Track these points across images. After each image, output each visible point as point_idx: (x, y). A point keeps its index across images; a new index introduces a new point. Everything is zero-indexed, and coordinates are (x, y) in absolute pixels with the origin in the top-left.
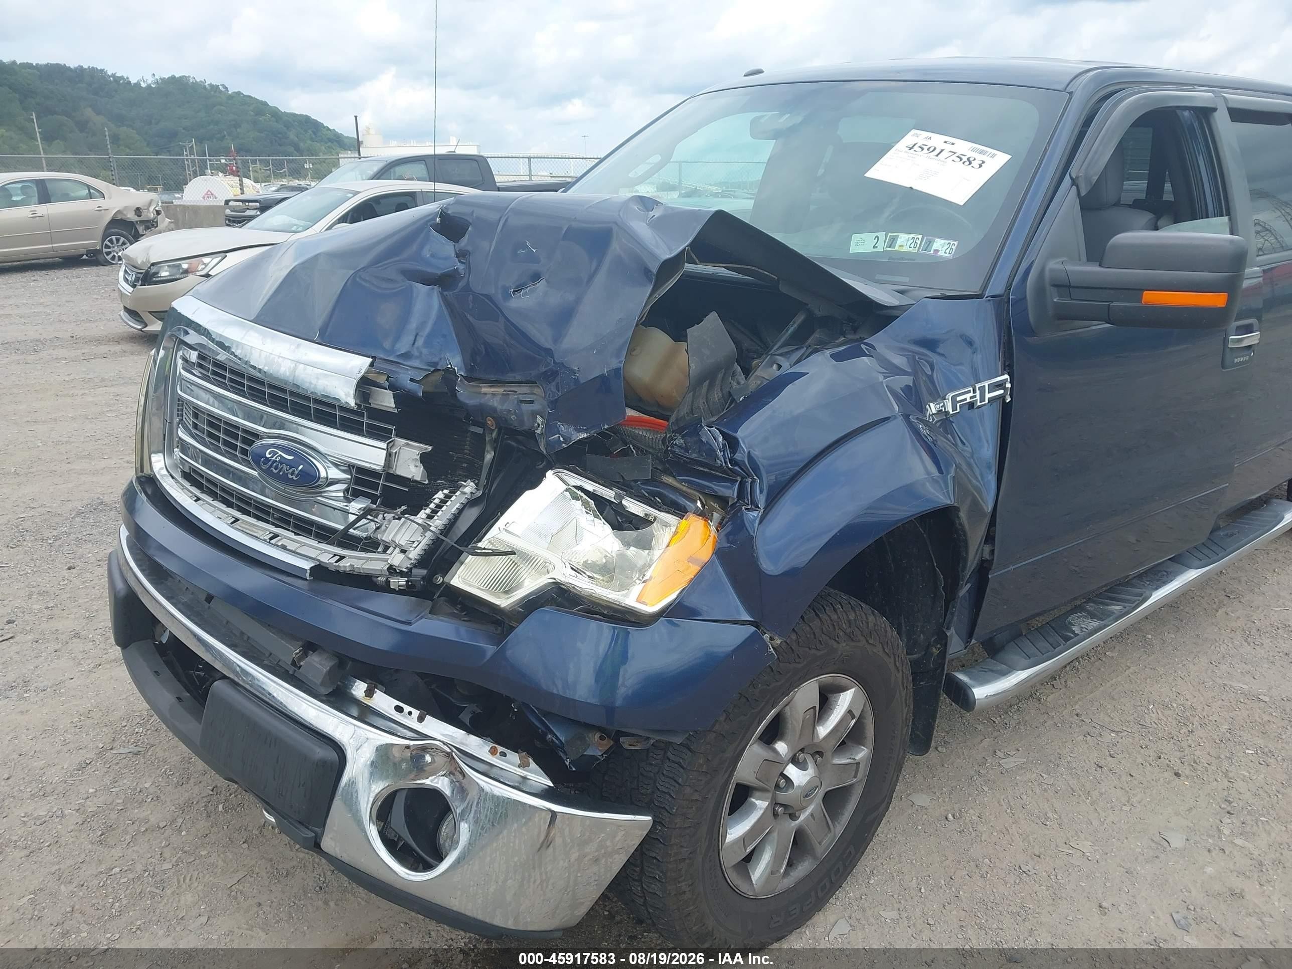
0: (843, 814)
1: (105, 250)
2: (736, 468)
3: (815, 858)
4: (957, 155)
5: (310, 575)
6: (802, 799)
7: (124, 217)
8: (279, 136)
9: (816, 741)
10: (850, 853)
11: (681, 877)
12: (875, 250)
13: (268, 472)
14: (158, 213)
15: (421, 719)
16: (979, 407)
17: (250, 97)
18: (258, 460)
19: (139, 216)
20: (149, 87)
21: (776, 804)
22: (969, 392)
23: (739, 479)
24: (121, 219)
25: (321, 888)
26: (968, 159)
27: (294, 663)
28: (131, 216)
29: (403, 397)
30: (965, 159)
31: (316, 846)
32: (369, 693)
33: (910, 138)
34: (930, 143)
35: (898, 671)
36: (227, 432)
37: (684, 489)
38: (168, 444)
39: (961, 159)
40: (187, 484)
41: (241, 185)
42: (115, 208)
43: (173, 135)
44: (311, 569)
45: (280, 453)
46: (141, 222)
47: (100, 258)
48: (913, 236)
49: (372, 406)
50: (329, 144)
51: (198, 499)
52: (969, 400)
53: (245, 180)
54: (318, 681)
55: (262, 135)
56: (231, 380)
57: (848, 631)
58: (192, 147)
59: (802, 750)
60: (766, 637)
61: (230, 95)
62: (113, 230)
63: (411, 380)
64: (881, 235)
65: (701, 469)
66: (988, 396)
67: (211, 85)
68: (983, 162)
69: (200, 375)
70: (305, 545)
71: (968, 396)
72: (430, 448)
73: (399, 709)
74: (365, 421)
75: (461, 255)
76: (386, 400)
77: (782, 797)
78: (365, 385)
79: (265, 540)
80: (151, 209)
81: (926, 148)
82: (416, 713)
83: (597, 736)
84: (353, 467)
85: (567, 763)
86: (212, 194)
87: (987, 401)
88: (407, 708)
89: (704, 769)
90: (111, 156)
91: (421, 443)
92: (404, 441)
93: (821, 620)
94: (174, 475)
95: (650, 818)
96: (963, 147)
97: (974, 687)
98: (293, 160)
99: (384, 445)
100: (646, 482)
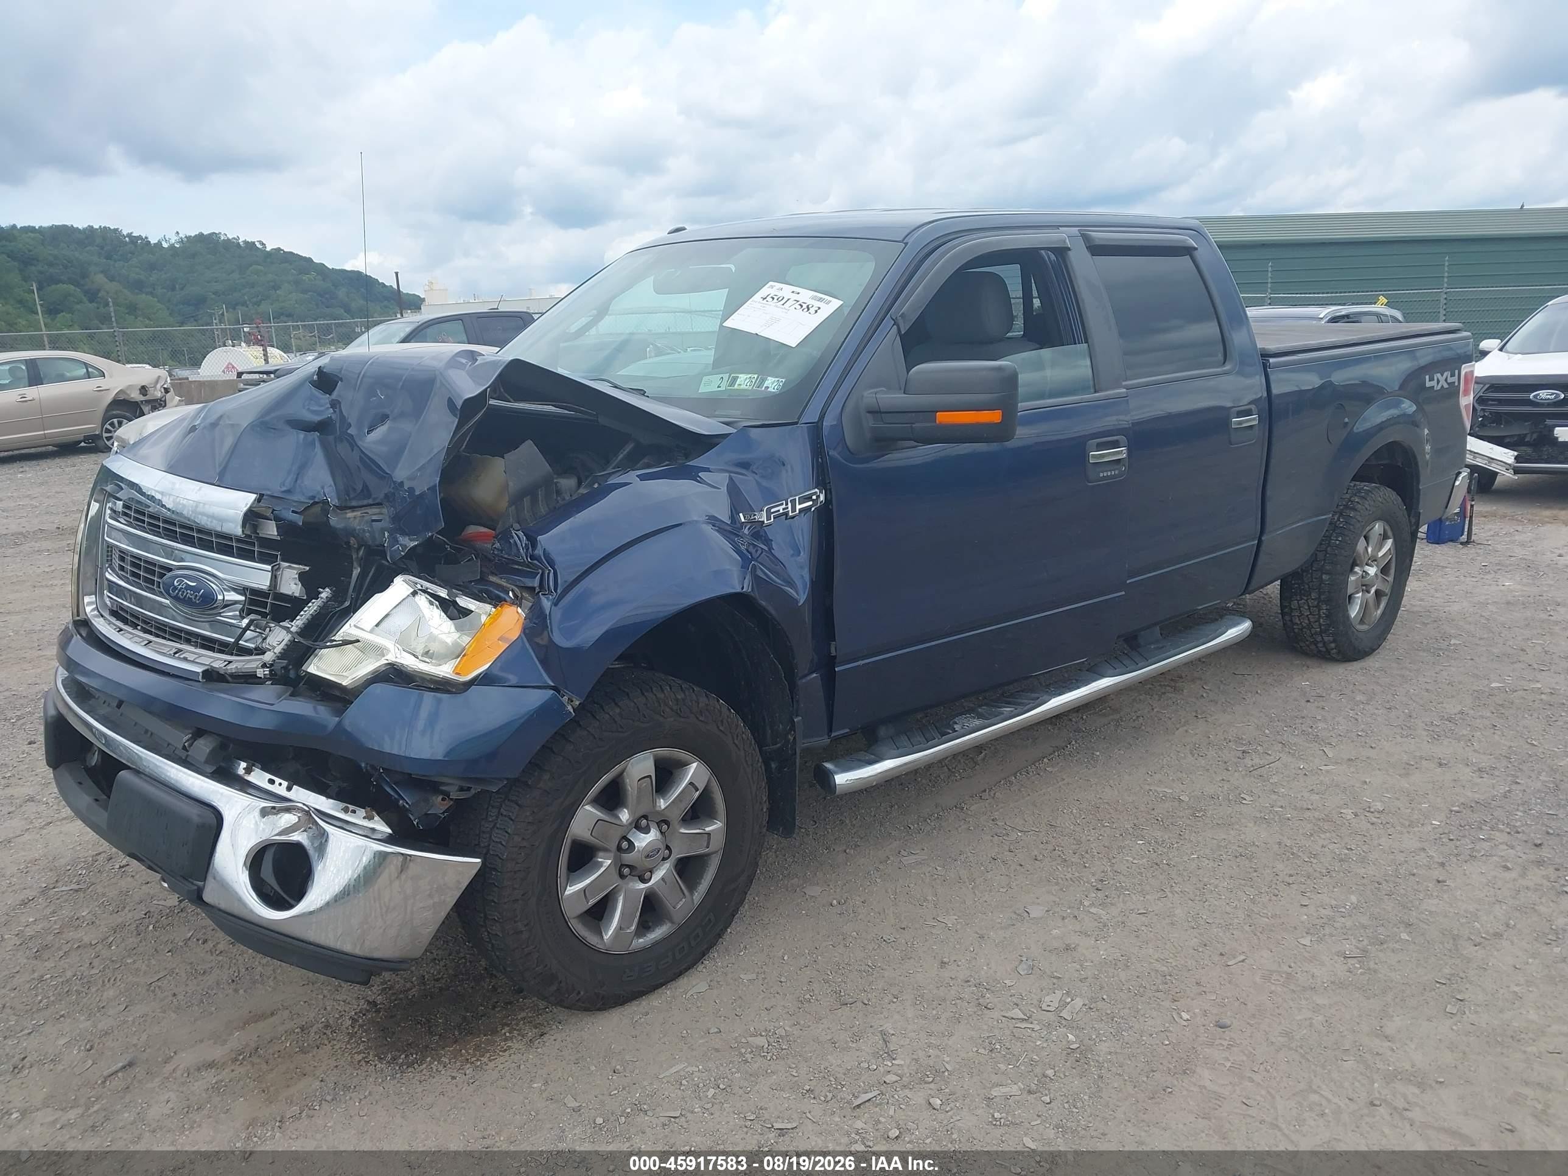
0: (700, 884)
1: (105, 435)
2: (535, 562)
3: (673, 922)
4: (799, 303)
5: (203, 678)
6: (644, 859)
7: (126, 397)
8: (327, 296)
9: (658, 809)
10: (710, 920)
11: (517, 916)
12: (719, 389)
13: (176, 598)
14: (167, 391)
15: (289, 789)
16: (793, 517)
17: (291, 253)
18: (168, 591)
19: (145, 395)
20: (172, 247)
21: (622, 865)
22: (782, 504)
23: (540, 571)
24: (124, 400)
25: (233, 981)
26: (808, 307)
27: (184, 748)
28: (136, 396)
29: (284, 527)
30: (805, 306)
31: (198, 898)
32: (248, 771)
33: (765, 291)
34: (780, 294)
35: (739, 749)
36: (147, 570)
37: (505, 584)
38: (100, 586)
39: (802, 306)
40: (113, 620)
41: (265, 354)
42: (116, 387)
43: (200, 302)
44: (204, 672)
45: (186, 581)
46: (146, 401)
47: (100, 443)
48: (750, 375)
49: (261, 535)
50: (386, 303)
51: (121, 630)
52: (781, 511)
53: (270, 350)
54: (203, 759)
55: (306, 296)
56: (150, 524)
57: (675, 708)
58: (223, 314)
59: (645, 817)
60: (565, 699)
61: (268, 252)
62: (114, 412)
63: (293, 512)
64: (726, 376)
65: (517, 567)
66: (798, 507)
67: (245, 242)
68: (819, 308)
69: (124, 522)
70: (203, 655)
71: (781, 508)
72: (308, 568)
73: (272, 782)
74: (256, 549)
75: (334, 404)
76: (271, 530)
77: (628, 858)
78: (251, 517)
79: (170, 654)
80: (159, 386)
81: (776, 298)
82: (285, 784)
83: (440, 797)
84: (247, 589)
85: (415, 823)
86: (233, 367)
87: (797, 512)
88: (278, 780)
89: (531, 819)
90: (115, 329)
91: (300, 564)
92: (287, 564)
93: (647, 699)
94: (103, 614)
95: (478, 860)
96: (806, 296)
97: (837, 773)
98: (342, 323)
99: (269, 568)
100: (477, 582)
